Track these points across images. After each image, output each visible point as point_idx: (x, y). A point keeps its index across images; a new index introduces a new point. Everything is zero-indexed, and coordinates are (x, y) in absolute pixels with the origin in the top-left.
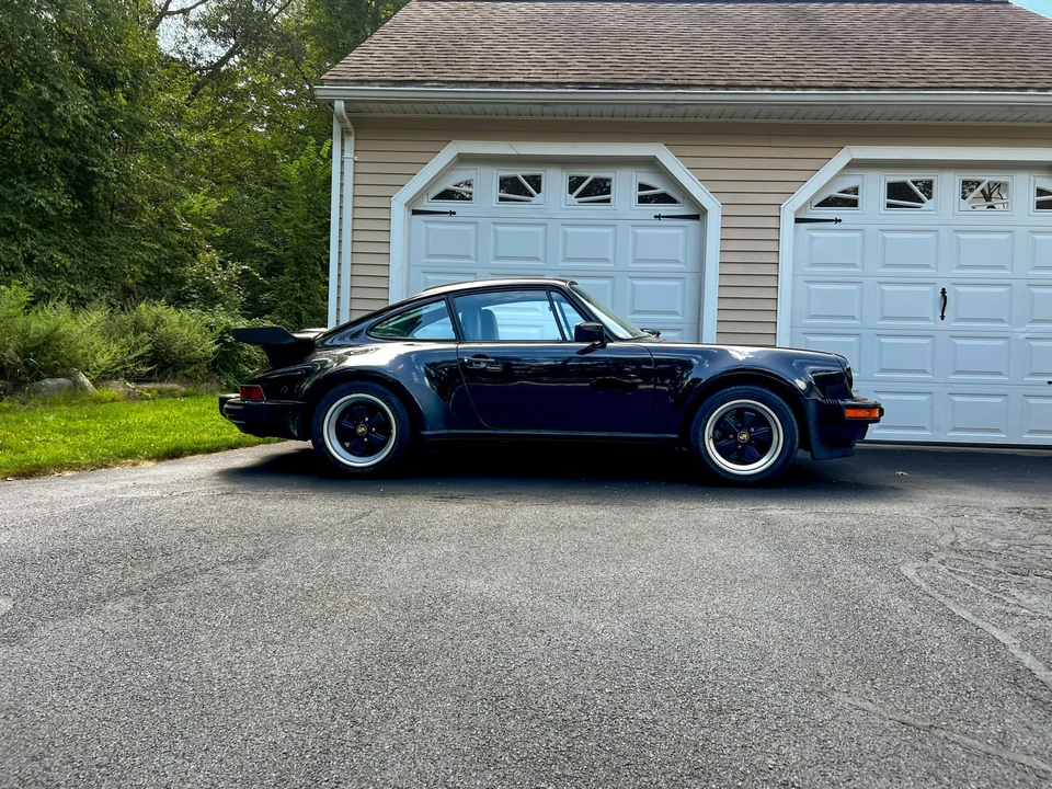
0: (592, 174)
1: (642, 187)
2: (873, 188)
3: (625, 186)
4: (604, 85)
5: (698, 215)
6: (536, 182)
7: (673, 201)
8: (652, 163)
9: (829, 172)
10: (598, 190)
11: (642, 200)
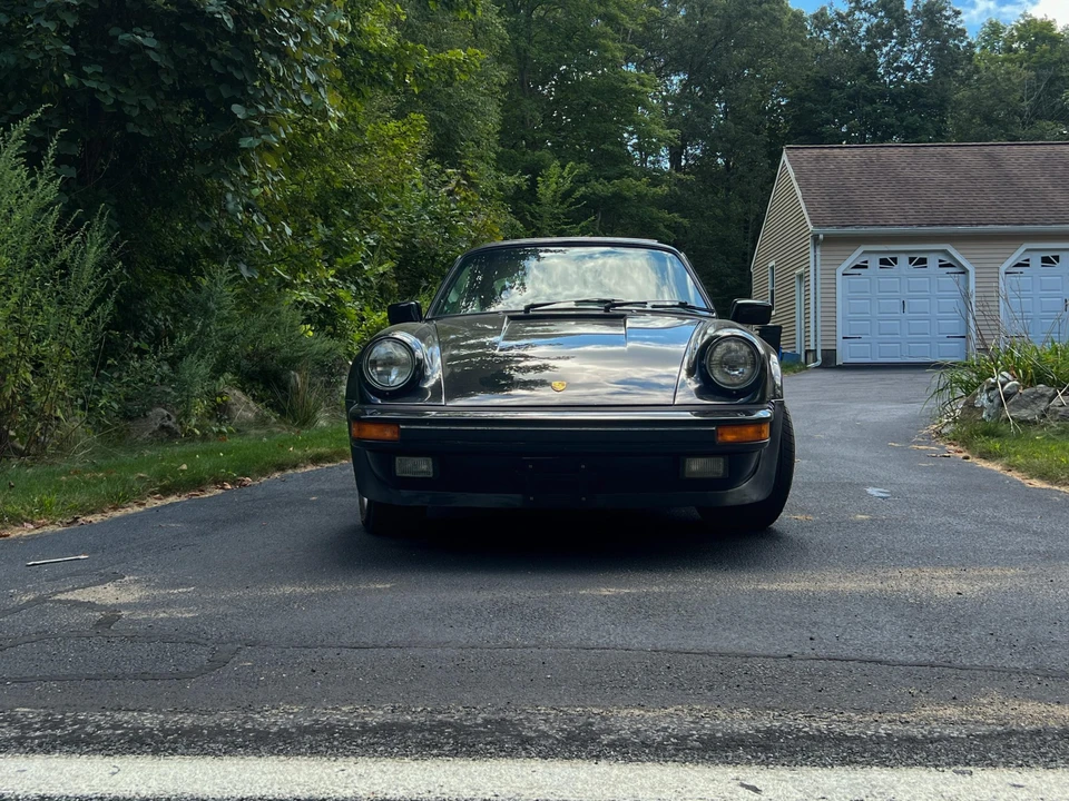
0: (919, 256)
1: (940, 261)
2: (1036, 260)
3: (933, 260)
4: (928, 225)
5: (965, 272)
6: (895, 260)
7: (952, 266)
8: (945, 252)
9: (1018, 254)
10: (923, 261)
11: (940, 266)
